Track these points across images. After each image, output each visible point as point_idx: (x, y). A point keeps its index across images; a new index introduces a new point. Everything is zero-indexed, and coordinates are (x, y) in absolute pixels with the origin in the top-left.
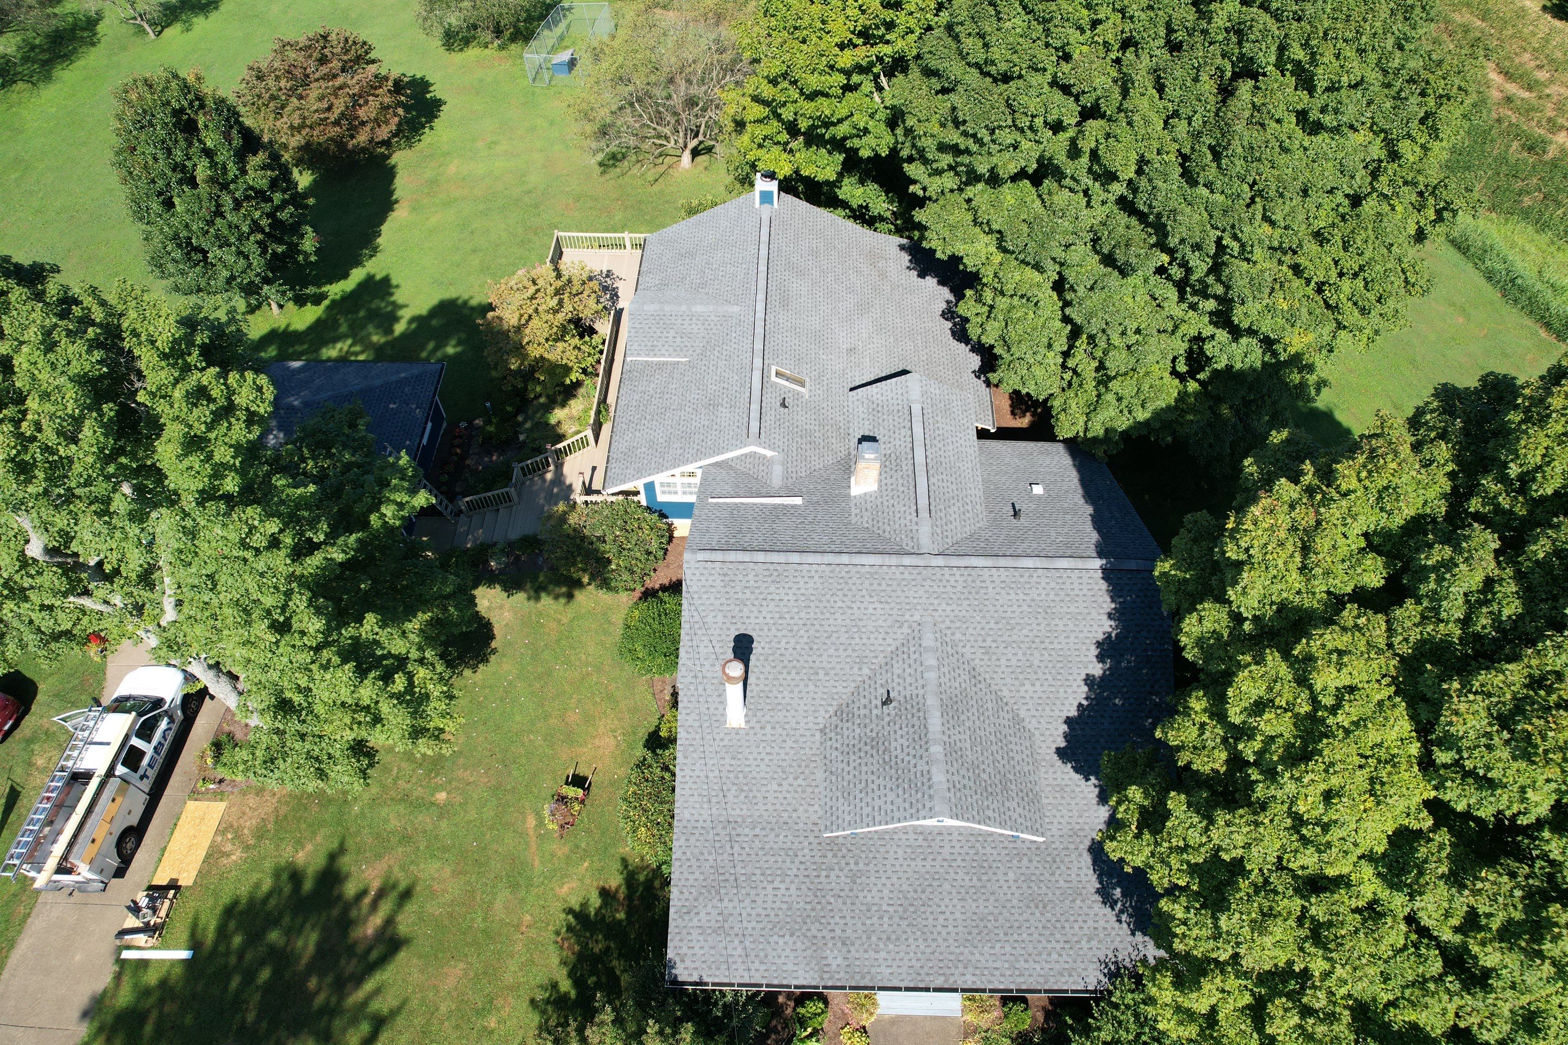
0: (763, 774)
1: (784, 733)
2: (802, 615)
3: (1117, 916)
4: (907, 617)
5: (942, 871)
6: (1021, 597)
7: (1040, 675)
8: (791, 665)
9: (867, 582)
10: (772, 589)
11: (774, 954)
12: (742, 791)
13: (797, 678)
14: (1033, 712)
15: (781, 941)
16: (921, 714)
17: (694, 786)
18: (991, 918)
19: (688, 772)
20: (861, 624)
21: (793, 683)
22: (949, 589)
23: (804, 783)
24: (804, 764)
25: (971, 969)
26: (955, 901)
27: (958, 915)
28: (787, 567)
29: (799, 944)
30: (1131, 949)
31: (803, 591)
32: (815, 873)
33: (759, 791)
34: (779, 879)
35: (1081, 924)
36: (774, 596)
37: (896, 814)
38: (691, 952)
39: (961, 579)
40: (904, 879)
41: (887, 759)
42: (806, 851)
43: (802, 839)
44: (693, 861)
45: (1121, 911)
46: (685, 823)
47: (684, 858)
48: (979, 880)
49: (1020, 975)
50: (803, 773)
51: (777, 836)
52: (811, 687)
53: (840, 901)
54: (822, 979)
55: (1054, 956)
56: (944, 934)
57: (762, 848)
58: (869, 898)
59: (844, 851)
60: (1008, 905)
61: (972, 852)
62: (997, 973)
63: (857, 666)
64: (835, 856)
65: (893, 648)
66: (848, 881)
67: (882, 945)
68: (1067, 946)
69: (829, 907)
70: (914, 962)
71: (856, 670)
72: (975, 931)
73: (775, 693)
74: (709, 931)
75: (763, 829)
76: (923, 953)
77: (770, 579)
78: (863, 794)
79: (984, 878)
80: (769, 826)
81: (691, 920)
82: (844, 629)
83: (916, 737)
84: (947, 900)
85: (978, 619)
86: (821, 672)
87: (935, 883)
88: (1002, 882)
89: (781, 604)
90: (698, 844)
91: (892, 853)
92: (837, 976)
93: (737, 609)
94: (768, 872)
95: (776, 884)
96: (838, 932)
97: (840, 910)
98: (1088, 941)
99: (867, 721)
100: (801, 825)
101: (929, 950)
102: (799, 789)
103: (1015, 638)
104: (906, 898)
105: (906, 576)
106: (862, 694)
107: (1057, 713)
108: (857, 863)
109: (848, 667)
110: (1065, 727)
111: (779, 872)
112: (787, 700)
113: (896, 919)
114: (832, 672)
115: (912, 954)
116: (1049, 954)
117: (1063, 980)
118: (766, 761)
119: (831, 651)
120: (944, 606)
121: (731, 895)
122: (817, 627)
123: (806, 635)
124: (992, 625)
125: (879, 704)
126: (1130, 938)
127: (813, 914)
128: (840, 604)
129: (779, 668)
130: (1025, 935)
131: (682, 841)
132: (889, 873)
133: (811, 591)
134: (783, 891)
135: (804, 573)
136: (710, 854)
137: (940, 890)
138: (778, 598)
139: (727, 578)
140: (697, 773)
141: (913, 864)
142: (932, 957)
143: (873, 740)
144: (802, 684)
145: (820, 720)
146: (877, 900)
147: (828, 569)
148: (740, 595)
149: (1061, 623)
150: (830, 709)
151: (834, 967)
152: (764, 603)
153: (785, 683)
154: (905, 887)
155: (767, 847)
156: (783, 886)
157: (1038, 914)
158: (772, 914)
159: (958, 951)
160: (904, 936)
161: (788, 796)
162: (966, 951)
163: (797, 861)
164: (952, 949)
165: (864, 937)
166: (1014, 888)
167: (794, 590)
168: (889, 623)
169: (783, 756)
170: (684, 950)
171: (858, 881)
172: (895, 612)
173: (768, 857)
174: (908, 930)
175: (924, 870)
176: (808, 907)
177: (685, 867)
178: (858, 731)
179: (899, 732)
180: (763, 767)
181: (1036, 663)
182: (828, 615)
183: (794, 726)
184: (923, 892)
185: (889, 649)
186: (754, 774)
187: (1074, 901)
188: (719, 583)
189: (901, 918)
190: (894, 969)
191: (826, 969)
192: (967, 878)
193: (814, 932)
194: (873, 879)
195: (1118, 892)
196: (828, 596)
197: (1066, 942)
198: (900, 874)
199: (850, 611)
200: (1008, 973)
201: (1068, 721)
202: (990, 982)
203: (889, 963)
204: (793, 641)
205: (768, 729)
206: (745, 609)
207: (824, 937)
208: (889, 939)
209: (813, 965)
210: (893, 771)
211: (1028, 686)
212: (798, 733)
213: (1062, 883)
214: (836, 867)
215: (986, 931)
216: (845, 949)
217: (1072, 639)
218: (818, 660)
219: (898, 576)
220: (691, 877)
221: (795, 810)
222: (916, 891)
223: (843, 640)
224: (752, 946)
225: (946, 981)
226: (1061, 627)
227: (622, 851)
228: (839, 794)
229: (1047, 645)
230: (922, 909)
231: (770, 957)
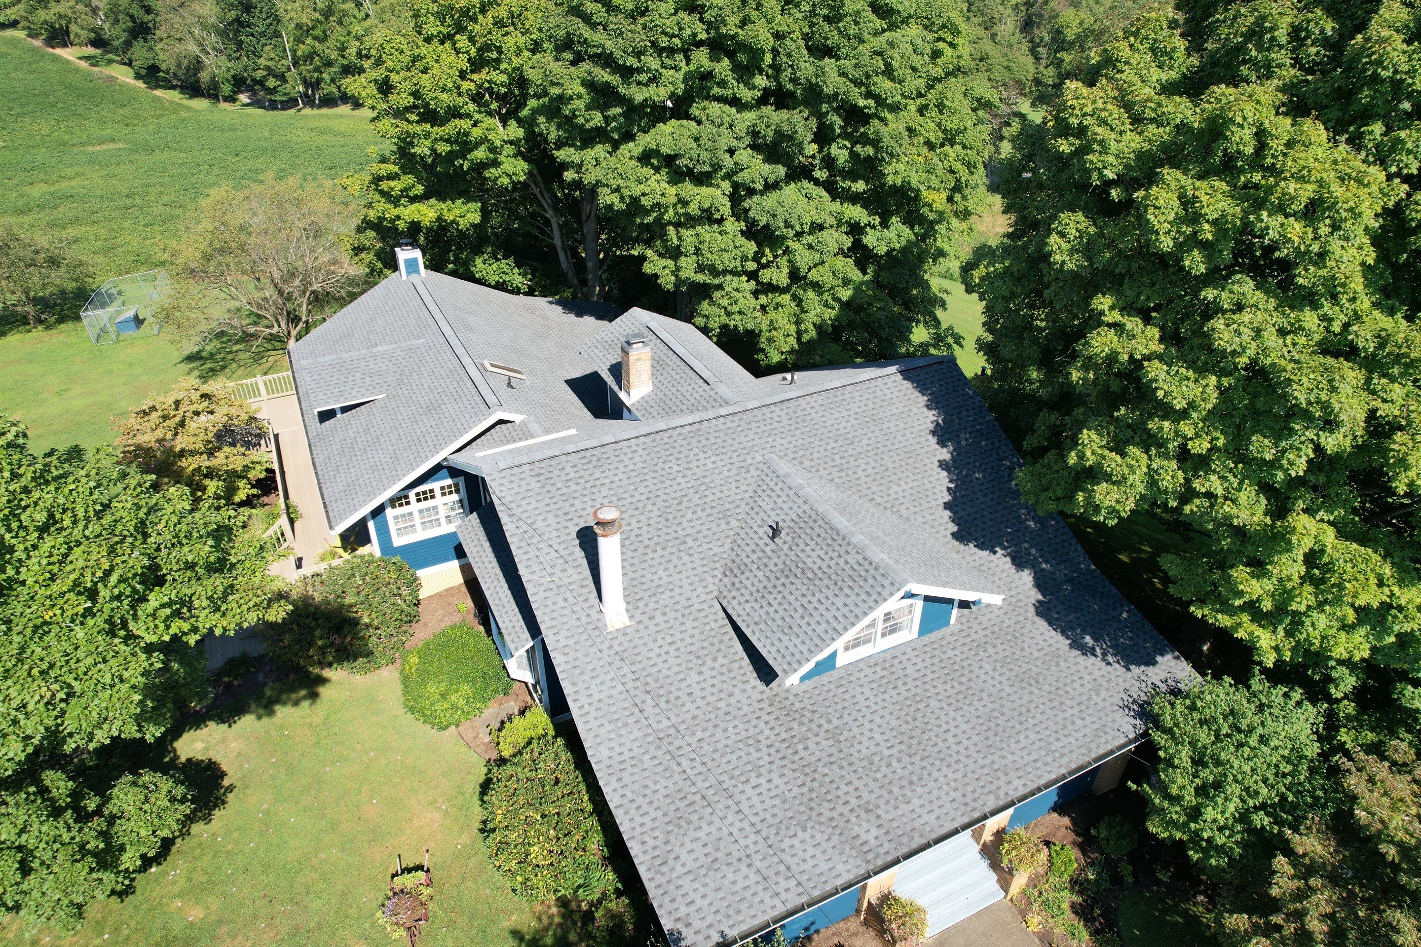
0: (675, 669)
1: (679, 615)
2: (642, 490)
3: (1103, 660)
4: (749, 461)
5: (919, 691)
6: (845, 413)
7: (900, 475)
8: (652, 543)
9: (694, 440)
10: (597, 474)
11: (796, 860)
12: (660, 696)
13: (666, 553)
14: (913, 510)
15: (796, 842)
16: (820, 522)
17: (600, 714)
18: (996, 714)
19: (584, 700)
20: (707, 480)
21: (663, 560)
22: (775, 425)
23: (726, 661)
24: (715, 641)
25: (1013, 774)
26: (951, 713)
27: (964, 726)
28: (604, 449)
29: (818, 836)
30: (1137, 684)
31: (631, 467)
32: (790, 751)
33: (679, 689)
34: (753, 775)
35: (1079, 682)
36: (602, 481)
37: (858, 611)
38: (693, 908)
39: (783, 413)
40: (887, 716)
41: (810, 575)
42: (767, 732)
43: (754, 722)
44: (640, 800)
45: (1104, 655)
46: (607, 762)
48: (961, 683)
49: (1063, 755)
50: (719, 650)
51: (725, 730)
52: (686, 558)
53: (835, 767)
54: (868, 862)
55: (1079, 722)
56: (962, 751)
57: (716, 751)
58: (864, 751)
59: (808, 714)
60: (1004, 694)
61: (936, 661)
62: (1039, 765)
63: (723, 522)
64: (801, 724)
65: (750, 493)
66: (831, 742)
67: (909, 794)
68: (1083, 707)
69: (828, 780)
70: (953, 795)
71: (724, 526)
72: (990, 734)
73: (649, 576)
74: (703, 872)
75: (704, 730)
76: (956, 780)
77: (590, 466)
78: (807, 619)
79: (964, 679)
80: (710, 725)
81: (673, 869)
82: (692, 491)
83: (829, 541)
84: (943, 717)
85: (817, 443)
86: (689, 540)
87: (921, 706)
88: (983, 676)
89: (614, 486)
90: (635, 778)
91: (859, 696)
92: (882, 851)
93: (567, 504)
94: (737, 773)
95: (754, 782)
96: (854, 802)
97: (842, 777)
98: (1098, 694)
99: (765, 560)
100: (746, 709)
101: (959, 775)
102: (724, 670)
103: (859, 449)
104: (902, 733)
105: (729, 425)
106: (742, 544)
107: (934, 503)
108: (829, 722)
109: (714, 525)
110: (948, 513)
111: (749, 767)
112: (666, 579)
113: (905, 759)
114: (701, 535)
115: (945, 787)
116: (1073, 723)
117: (1103, 740)
118: (673, 653)
119: (689, 516)
120: (779, 441)
121: (708, 818)
122: (663, 497)
123: (655, 509)
124: (832, 445)
125: (768, 541)
126: (1129, 674)
127: (814, 795)
128: (676, 468)
129: (641, 550)
130: (1038, 716)
131: (614, 784)
132: (869, 717)
133: (640, 465)
134: (765, 786)
135: (625, 450)
136: (656, 782)
137: (929, 710)
138: (607, 481)
139: (542, 478)
140: (596, 697)
141: (887, 696)
142: (967, 780)
143: (782, 571)
144: (673, 558)
145: (711, 587)
146: (873, 749)
147: (648, 440)
148: (564, 490)
149: (891, 425)
150: (716, 573)
151: (873, 842)
152: (594, 490)
153: (654, 562)
154: (894, 723)
155: (720, 746)
156: (762, 780)
157: (1036, 691)
158: (768, 816)
159: (987, 762)
160: (926, 773)
161: (715, 681)
162: (995, 757)
163: (762, 746)
164: (980, 761)
165: (885, 793)
166: (997, 676)
167: (622, 469)
168: (734, 471)
169: (688, 640)
170: (684, 910)
171: (842, 738)
172: (735, 459)
173: (728, 757)
174: (925, 764)
175: (901, 698)
176: (805, 790)
177: (633, 812)
178: (760, 574)
179: (808, 549)
180: (672, 661)
181: (890, 465)
182: (668, 483)
183: (686, 604)
184: (915, 719)
185: (747, 495)
186: (665, 672)
187: (1057, 665)
188: (534, 485)
189: (910, 756)
190: (938, 812)
191: (865, 849)
192: (948, 687)
193: (828, 814)
194: (855, 729)
195: (1088, 639)
196: (661, 465)
197: (1079, 704)
198: (881, 713)
199: (690, 472)
200: (1049, 759)
201: (947, 506)
202: (1039, 777)
203: (928, 807)
204: (643, 518)
205: (659, 618)
206: (576, 502)
207: (841, 815)
208: (911, 783)
209: (847, 851)
210: (826, 581)
211: (895, 488)
212: (693, 609)
213: (1036, 654)
214: (809, 734)
215: (1000, 729)
216: (872, 817)
217: (909, 436)
218: (679, 528)
219: (722, 427)
220: (647, 819)
221: (730, 695)
222: (907, 723)
223: (696, 500)
224: (766, 863)
225: (997, 798)
226: (893, 429)
227: (506, 924)
228: (779, 635)
229: (890, 447)
230: (925, 737)
231: (794, 868)
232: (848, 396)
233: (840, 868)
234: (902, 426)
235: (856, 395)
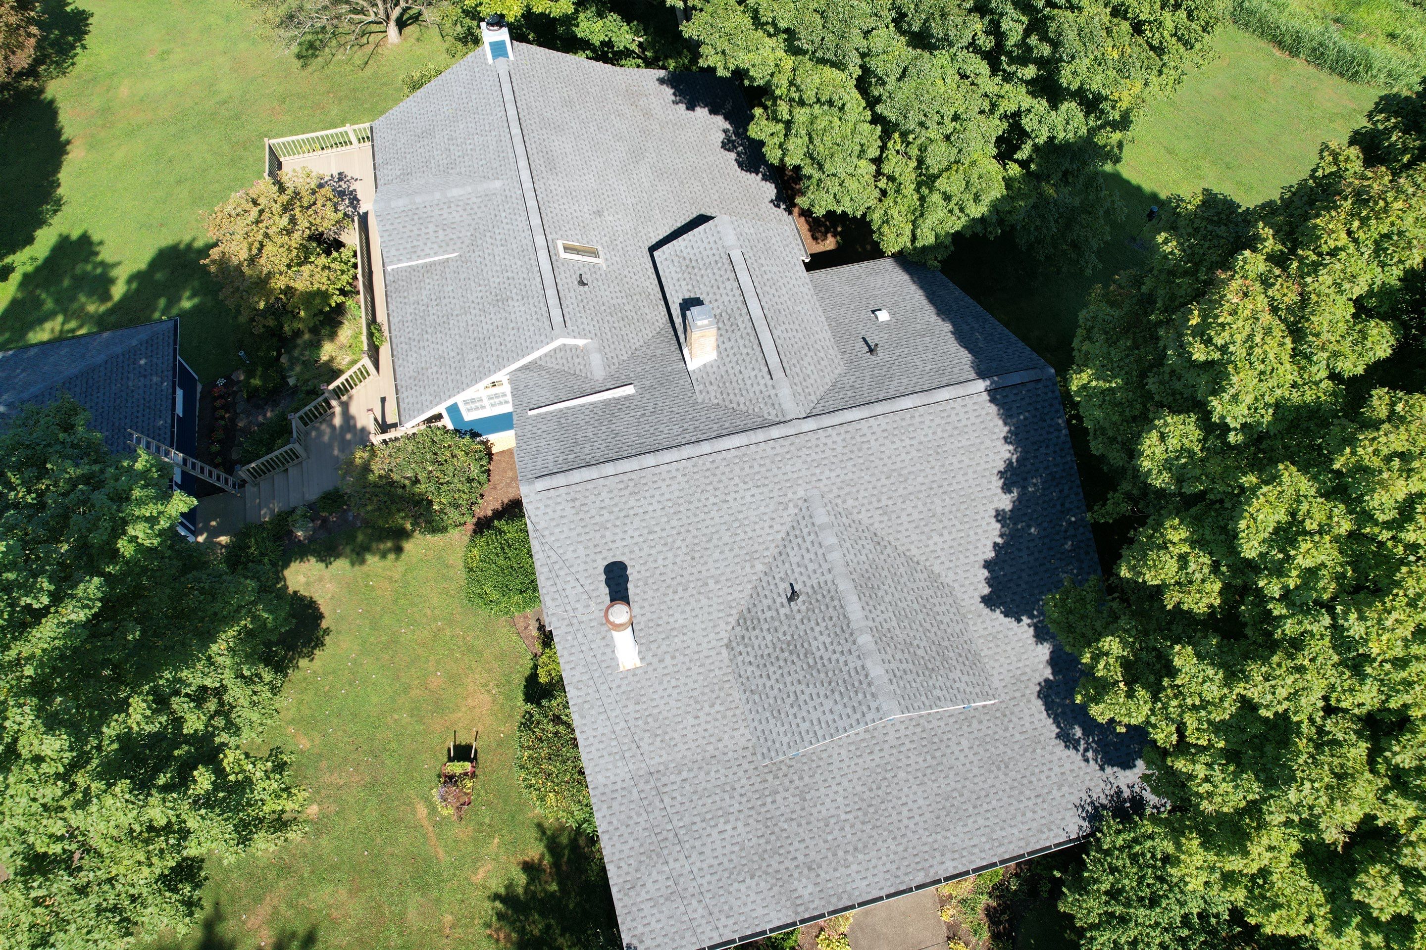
0: (674, 712)
1: (687, 660)
2: (674, 523)
3: (1083, 755)
4: (790, 495)
5: (892, 759)
6: (908, 442)
7: (946, 523)
8: (675, 583)
9: (737, 468)
10: (632, 503)
11: (739, 903)
12: (656, 735)
13: (686, 595)
14: (948, 564)
15: (743, 887)
16: (836, 602)
17: (602, 746)
18: (955, 794)
19: (590, 733)
20: (741, 516)
21: (682, 602)
22: (828, 453)
23: (722, 708)
24: (716, 687)
25: (949, 855)
26: (914, 787)
27: (921, 802)
28: (643, 473)
29: (762, 884)
30: (1103, 785)
31: (667, 496)
32: (759, 802)
33: (675, 731)
34: (722, 820)
35: (1047, 773)
36: (636, 510)
37: (840, 724)
38: (647, 929)
39: (839, 439)
40: (855, 781)
41: (811, 661)
42: (744, 781)
43: (735, 769)
44: (623, 828)
45: (1086, 750)
46: (601, 789)
47: (611, 828)
48: (934, 757)
49: (1001, 845)
50: (717, 698)
51: (708, 773)
52: (704, 601)
53: (794, 824)
54: (797, 913)
55: (1030, 815)
56: (912, 826)
57: (695, 792)
58: (824, 812)
59: (784, 768)
60: (970, 775)
61: (919, 730)
62: (976, 850)
63: (748, 565)
64: (776, 777)
65: (783, 534)
66: (797, 799)
67: (850, 858)
68: (1040, 800)
69: (784, 835)
70: (888, 865)
71: (748, 569)
72: (943, 813)
73: (666, 618)
74: (662, 900)
75: (690, 770)
76: (895, 853)
77: (626, 492)
78: (795, 708)
79: (938, 754)
80: (696, 766)
81: (638, 894)
82: (724, 527)
83: (836, 630)
84: (905, 789)
85: (867, 478)
86: (711, 582)
87: (889, 775)
88: (957, 753)
89: (647, 517)
90: (623, 808)
91: (835, 756)
92: (812, 906)
93: (598, 535)
94: (709, 816)
95: (721, 827)
96: (801, 858)
97: (797, 834)
98: (1059, 789)
99: (777, 623)
100: (731, 754)
101: (901, 848)
102: (719, 716)
103: (911, 489)
104: (863, 800)
105: (779, 450)
106: (762, 594)
107: (972, 559)
108: (801, 778)
109: (739, 567)
110: (985, 572)
111: (720, 813)
112: (681, 622)
113: (858, 826)
114: (723, 578)
115: (884, 858)
116: (1024, 815)
117: (1044, 836)
118: (675, 695)
119: (716, 555)
120: (827, 473)
121: (675, 854)
122: (694, 532)
123: (684, 546)
124: (884, 481)
125: (785, 601)
126: (1100, 774)
127: (769, 847)
128: (712, 500)
129: (662, 590)
130: (994, 803)
131: (605, 811)
132: (838, 779)
133: (677, 494)
134: (730, 832)
135: (664, 475)
136: (639, 815)
137: (896, 780)
138: (641, 511)
139: (577, 503)
140: (601, 730)
141: (860, 761)
142: (906, 854)
143: (789, 644)
144: (692, 600)
145: (723, 634)
146: (833, 812)
147: (689, 464)
148: (597, 519)
149: (955, 461)
150: (731, 619)
151: (807, 897)
152: (627, 521)
153: (673, 604)
154: (859, 789)
155: (700, 789)
156: (728, 827)
157: (1002, 776)
158: (725, 861)
159: (930, 840)
160: (872, 841)
161: (708, 726)
162: (939, 837)
163: (736, 794)
164: (924, 839)
165: (830, 855)
166: (971, 756)
167: (657, 497)
168: (772, 507)
169: (691, 685)
171: (808, 797)
172: (775, 493)
173: (704, 800)
174: (874, 833)
175: (874, 764)
176: (762, 841)
177: (615, 838)
178: (769, 637)
179: (816, 629)
180: (673, 703)
181: (939, 510)
182: (702, 516)
183: (695, 649)
184: (879, 788)
185: (779, 536)
186: (665, 714)
187: (1034, 751)
188: (569, 511)
189: (863, 823)
190: (870, 879)
191: (799, 902)
192: (920, 760)
193: (775, 866)
194: (822, 790)
195: (1077, 731)
196: (697, 495)
197: (1038, 796)
198: (850, 777)
199: (726, 506)
200: (987, 847)
201: (987, 564)
202: (971, 862)
203: (863, 875)
204: (670, 555)
205: (668, 661)
206: (608, 533)
207: (787, 869)
208: (856, 849)
209: (783, 902)
210: (822, 675)
211: (936, 538)
212: (702, 655)
213: (1018, 737)
214: (781, 789)
215: (954, 810)
216: (813, 875)
217: (971, 475)
218: (704, 569)
219: (770, 452)
220: (626, 847)
221: (720, 740)
222: (871, 790)
223: (726, 539)
224: (713, 902)
225: (927, 875)
226: (956, 465)
229: (945, 488)
230: (883, 807)
231: (736, 908)
232: (918, 419)
233: (773, 915)
234: (967, 462)
235: (927, 418)
